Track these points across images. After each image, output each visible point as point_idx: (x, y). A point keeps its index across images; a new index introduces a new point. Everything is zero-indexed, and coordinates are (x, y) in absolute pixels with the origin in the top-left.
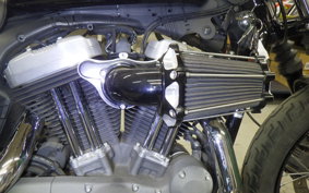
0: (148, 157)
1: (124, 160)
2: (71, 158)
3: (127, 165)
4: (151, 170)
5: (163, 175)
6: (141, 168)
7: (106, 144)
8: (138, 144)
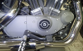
0: (54, 10)
1: (46, 12)
2: (31, 11)
3: (47, 14)
4: (54, 14)
5: (58, 16)
6: (52, 14)
7: (41, 7)
8: (51, 7)
